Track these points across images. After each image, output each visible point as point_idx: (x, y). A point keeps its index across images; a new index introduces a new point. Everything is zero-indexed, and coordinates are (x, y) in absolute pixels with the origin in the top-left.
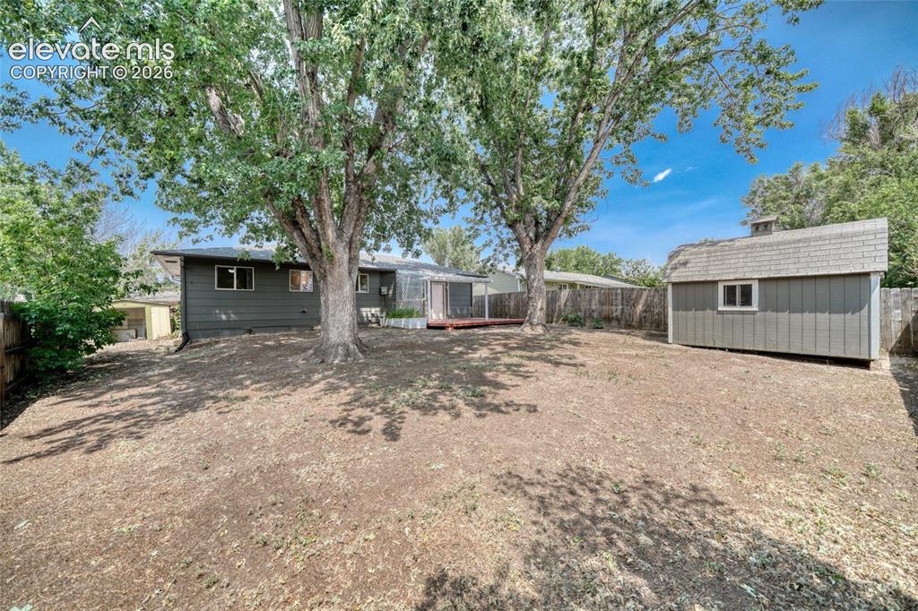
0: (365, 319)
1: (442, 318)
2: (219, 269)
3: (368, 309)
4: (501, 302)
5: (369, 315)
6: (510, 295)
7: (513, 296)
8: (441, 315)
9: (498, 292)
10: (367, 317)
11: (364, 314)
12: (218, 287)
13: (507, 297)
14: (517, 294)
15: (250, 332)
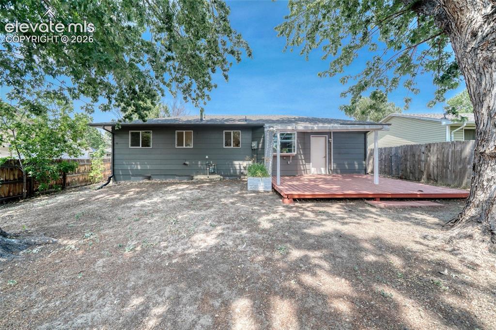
0: (238, 171)
1: (323, 173)
2: (132, 133)
3: (241, 162)
4: (414, 155)
5: (242, 168)
6: (428, 147)
7: (434, 149)
8: (323, 169)
9: (413, 143)
10: (241, 170)
11: (238, 167)
12: (132, 145)
13: (423, 149)
14: (443, 145)
15: (149, 178)
